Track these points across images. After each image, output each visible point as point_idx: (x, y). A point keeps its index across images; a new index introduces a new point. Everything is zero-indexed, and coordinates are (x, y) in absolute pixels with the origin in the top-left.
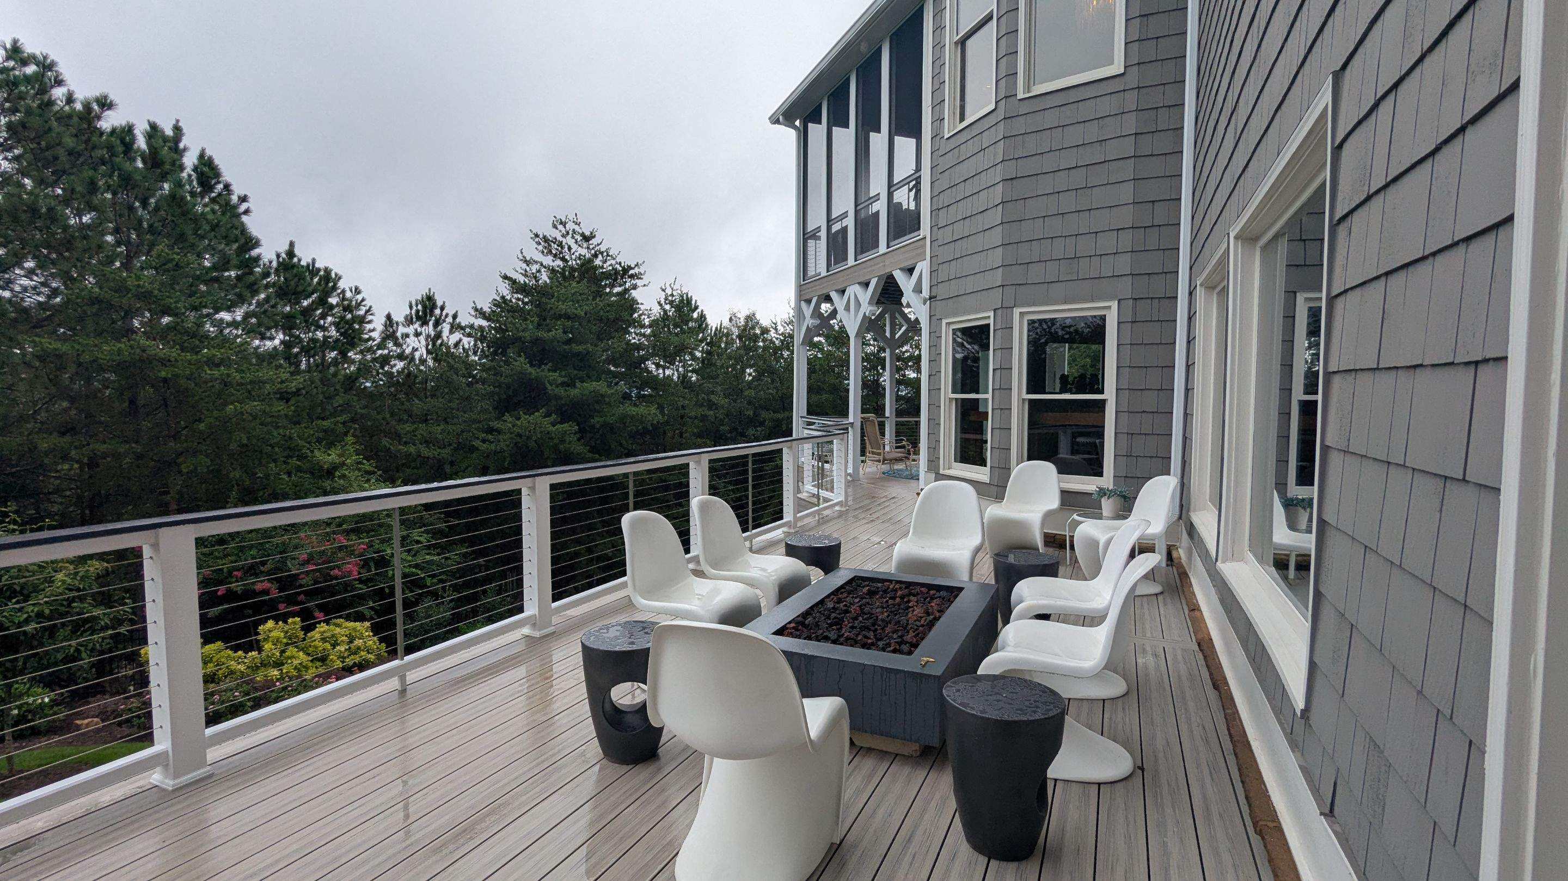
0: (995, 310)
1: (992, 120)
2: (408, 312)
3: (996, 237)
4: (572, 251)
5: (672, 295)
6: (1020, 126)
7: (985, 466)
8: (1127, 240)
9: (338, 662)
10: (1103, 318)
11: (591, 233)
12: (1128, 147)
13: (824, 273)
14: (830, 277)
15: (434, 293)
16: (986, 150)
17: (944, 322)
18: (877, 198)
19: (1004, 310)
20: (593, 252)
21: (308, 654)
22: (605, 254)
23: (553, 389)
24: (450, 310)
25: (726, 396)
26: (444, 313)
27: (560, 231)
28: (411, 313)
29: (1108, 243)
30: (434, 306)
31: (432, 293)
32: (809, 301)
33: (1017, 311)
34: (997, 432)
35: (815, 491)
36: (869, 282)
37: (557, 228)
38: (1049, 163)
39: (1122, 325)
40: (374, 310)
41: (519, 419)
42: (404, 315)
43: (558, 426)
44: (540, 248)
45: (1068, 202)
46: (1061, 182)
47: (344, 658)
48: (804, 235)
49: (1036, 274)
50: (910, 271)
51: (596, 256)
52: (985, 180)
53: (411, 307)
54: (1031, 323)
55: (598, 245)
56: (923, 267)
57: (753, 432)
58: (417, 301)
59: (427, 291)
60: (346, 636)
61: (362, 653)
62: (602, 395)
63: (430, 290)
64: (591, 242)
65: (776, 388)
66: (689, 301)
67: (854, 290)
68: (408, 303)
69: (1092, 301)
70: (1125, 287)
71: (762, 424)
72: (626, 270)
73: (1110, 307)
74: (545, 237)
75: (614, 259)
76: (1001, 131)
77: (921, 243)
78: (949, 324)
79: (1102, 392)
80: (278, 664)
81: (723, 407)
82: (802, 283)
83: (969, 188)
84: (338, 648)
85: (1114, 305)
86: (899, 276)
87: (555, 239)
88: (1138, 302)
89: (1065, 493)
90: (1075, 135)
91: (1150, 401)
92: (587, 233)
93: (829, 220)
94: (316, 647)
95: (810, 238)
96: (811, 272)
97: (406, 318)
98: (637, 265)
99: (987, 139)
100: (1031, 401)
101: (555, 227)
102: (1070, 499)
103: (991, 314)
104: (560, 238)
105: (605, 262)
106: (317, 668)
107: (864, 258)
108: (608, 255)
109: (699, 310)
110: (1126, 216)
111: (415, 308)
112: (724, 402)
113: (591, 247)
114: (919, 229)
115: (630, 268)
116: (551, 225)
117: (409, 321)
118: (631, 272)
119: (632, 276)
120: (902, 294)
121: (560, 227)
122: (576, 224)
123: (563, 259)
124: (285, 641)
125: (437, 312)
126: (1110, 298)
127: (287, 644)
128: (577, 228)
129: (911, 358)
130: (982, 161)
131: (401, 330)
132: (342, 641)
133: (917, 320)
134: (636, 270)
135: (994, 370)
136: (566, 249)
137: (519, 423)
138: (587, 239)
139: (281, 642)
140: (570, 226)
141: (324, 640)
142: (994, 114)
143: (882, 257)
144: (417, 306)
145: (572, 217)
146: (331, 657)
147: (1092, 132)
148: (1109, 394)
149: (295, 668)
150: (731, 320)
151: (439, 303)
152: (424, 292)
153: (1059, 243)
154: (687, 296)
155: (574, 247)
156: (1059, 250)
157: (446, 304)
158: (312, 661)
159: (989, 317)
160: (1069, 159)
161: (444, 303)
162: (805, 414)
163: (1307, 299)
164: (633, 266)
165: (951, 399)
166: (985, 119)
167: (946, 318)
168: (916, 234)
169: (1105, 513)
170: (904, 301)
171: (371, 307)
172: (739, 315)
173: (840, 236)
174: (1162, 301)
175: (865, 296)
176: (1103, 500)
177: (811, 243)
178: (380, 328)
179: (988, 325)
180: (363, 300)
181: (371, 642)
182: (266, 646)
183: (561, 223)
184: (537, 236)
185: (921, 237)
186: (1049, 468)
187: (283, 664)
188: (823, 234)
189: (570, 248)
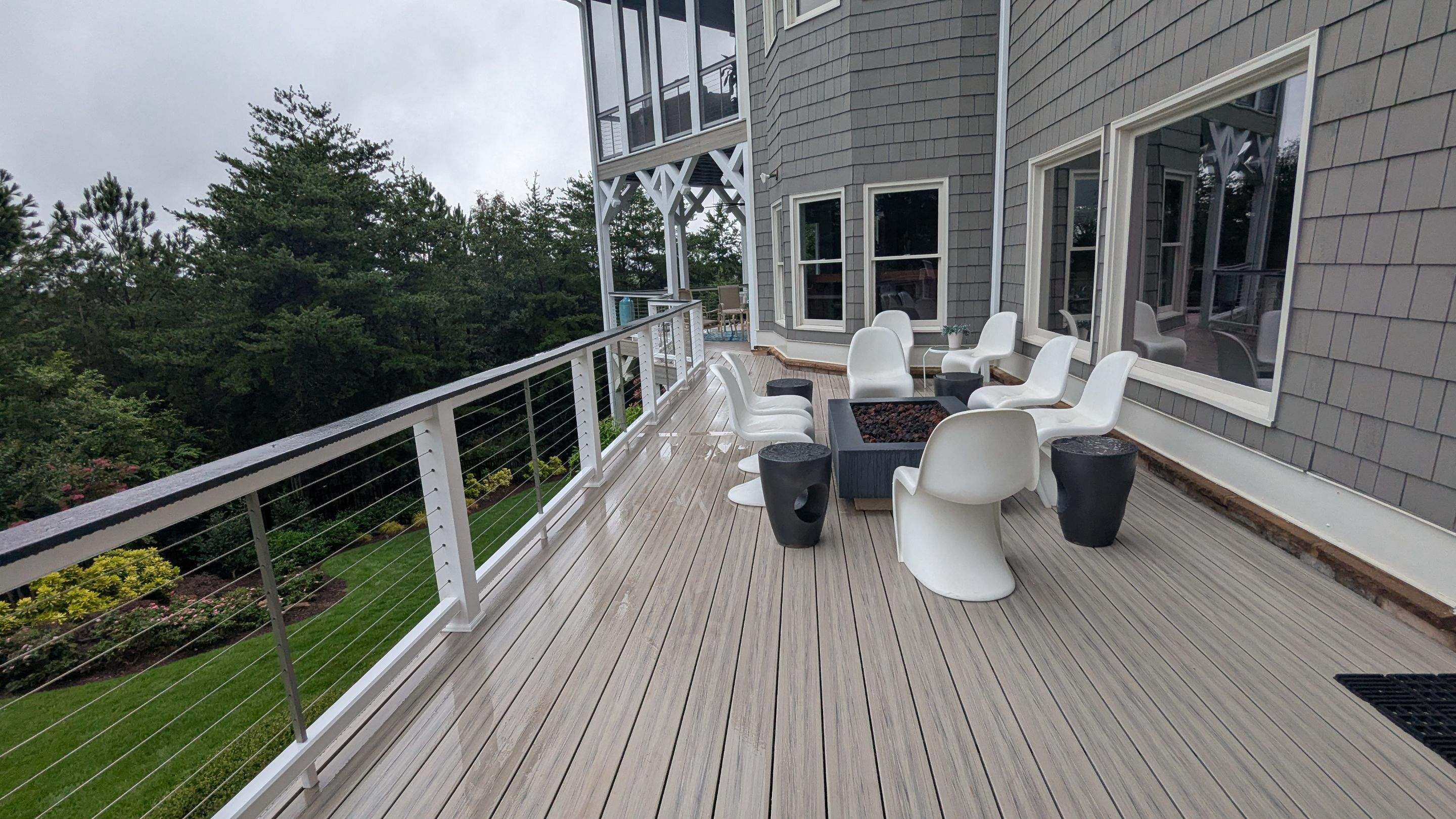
0: (845, 187)
1: (837, 16)
2: (84, 201)
3: (846, 122)
4: (304, 128)
5: (403, 177)
6: (863, 24)
7: (841, 319)
8: (954, 127)
9: (133, 593)
10: (936, 192)
11: (324, 108)
12: (954, 49)
13: (626, 154)
14: (632, 159)
15: (115, 178)
16: (831, 44)
17: (791, 198)
18: (686, 80)
19: (855, 187)
20: (329, 129)
21: (95, 590)
22: (344, 131)
23: (324, 281)
24: (137, 198)
25: (484, 280)
26: (133, 201)
27: (286, 105)
28: (88, 203)
29: (940, 129)
30: (119, 194)
31: (112, 178)
32: (609, 182)
33: (866, 187)
34: (851, 290)
35: (662, 355)
36: (683, 162)
37: (281, 102)
38: (891, 58)
39: (952, 197)
40: (36, 199)
41: (297, 313)
42: (79, 205)
43: (340, 320)
44: (264, 125)
45: (906, 93)
46: (902, 75)
47: (138, 587)
48: (597, 115)
49: (881, 154)
50: (728, 152)
51: (331, 134)
52: (830, 71)
53: (87, 196)
54: (877, 196)
55: (334, 121)
56: (744, 149)
57: (517, 315)
58: (93, 188)
59: (106, 176)
60: (133, 565)
61: (159, 580)
62: (378, 285)
63: (109, 174)
64: (325, 118)
65: (535, 269)
66: (424, 183)
67: (664, 170)
68: (83, 191)
69: (928, 177)
70: (954, 166)
71: (524, 306)
72: (372, 150)
73: (941, 183)
74: (268, 113)
75: (354, 137)
76: (846, 28)
77: (742, 124)
78: (795, 200)
79: (936, 252)
80: (62, 607)
81: (482, 291)
82: (599, 163)
83: (813, 78)
84: (128, 579)
85: (946, 181)
86: (718, 158)
87: (280, 114)
88: (964, 178)
89: (916, 334)
90: (911, 35)
91: (973, 257)
92: (319, 108)
93: (627, 102)
94: (102, 582)
95: (603, 118)
96: (606, 154)
97: (83, 207)
98: (385, 144)
99: (831, 33)
100: (877, 262)
101: (278, 100)
102: (921, 339)
103: (843, 190)
104: (285, 114)
105: (344, 140)
106: (107, 602)
107: (674, 139)
108: (348, 133)
109: (435, 193)
110: (953, 107)
111: (92, 196)
112: (484, 286)
113: (326, 123)
114: (737, 111)
115: (377, 147)
116: (274, 98)
117: (87, 212)
118: (378, 152)
119: (379, 157)
120: (720, 173)
121: (285, 101)
122: (303, 97)
123: (293, 138)
124: (63, 580)
125: (124, 200)
126: (943, 176)
127: (65, 584)
128: (305, 102)
129: (653, 234)
130: (825, 54)
131: (79, 225)
132: (131, 571)
133: (738, 197)
134: (383, 150)
135: (847, 238)
136: (296, 126)
137: (298, 318)
138: (319, 114)
139: (58, 582)
140: (297, 100)
141: (110, 572)
142: (839, 10)
143: (697, 139)
144: (95, 194)
145: (296, 89)
146: (123, 589)
147: (925, 33)
148: (943, 252)
149: (85, 607)
150: (479, 202)
151: (124, 190)
152: (102, 176)
153: (900, 129)
154: (421, 178)
155: (306, 124)
156: (900, 133)
157: (133, 191)
158: (99, 597)
159: (840, 193)
160: (906, 56)
161: (130, 190)
162: (612, 291)
163: (1075, 175)
164: (380, 145)
165: (800, 265)
166: (829, 15)
167: (793, 194)
168: (734, 116)
169: (950, 346)
170: (724, 180)
171: (30, 197)
172: (486, 197)
173: (642, 117)
174: (982, 177)
175: (678, 177)
176: (949, 337)
177: (605, 124)
178: (49, 221)
179: (839, 200)
180: (15, 187)
181: (164, 567)
182: (40, 589)
183: (285, 96)
184: (258, 110)
185: (740, 120)
186: (901, 316)
187: (66, 605)
188: (622, 114)
189: (300, 126)
